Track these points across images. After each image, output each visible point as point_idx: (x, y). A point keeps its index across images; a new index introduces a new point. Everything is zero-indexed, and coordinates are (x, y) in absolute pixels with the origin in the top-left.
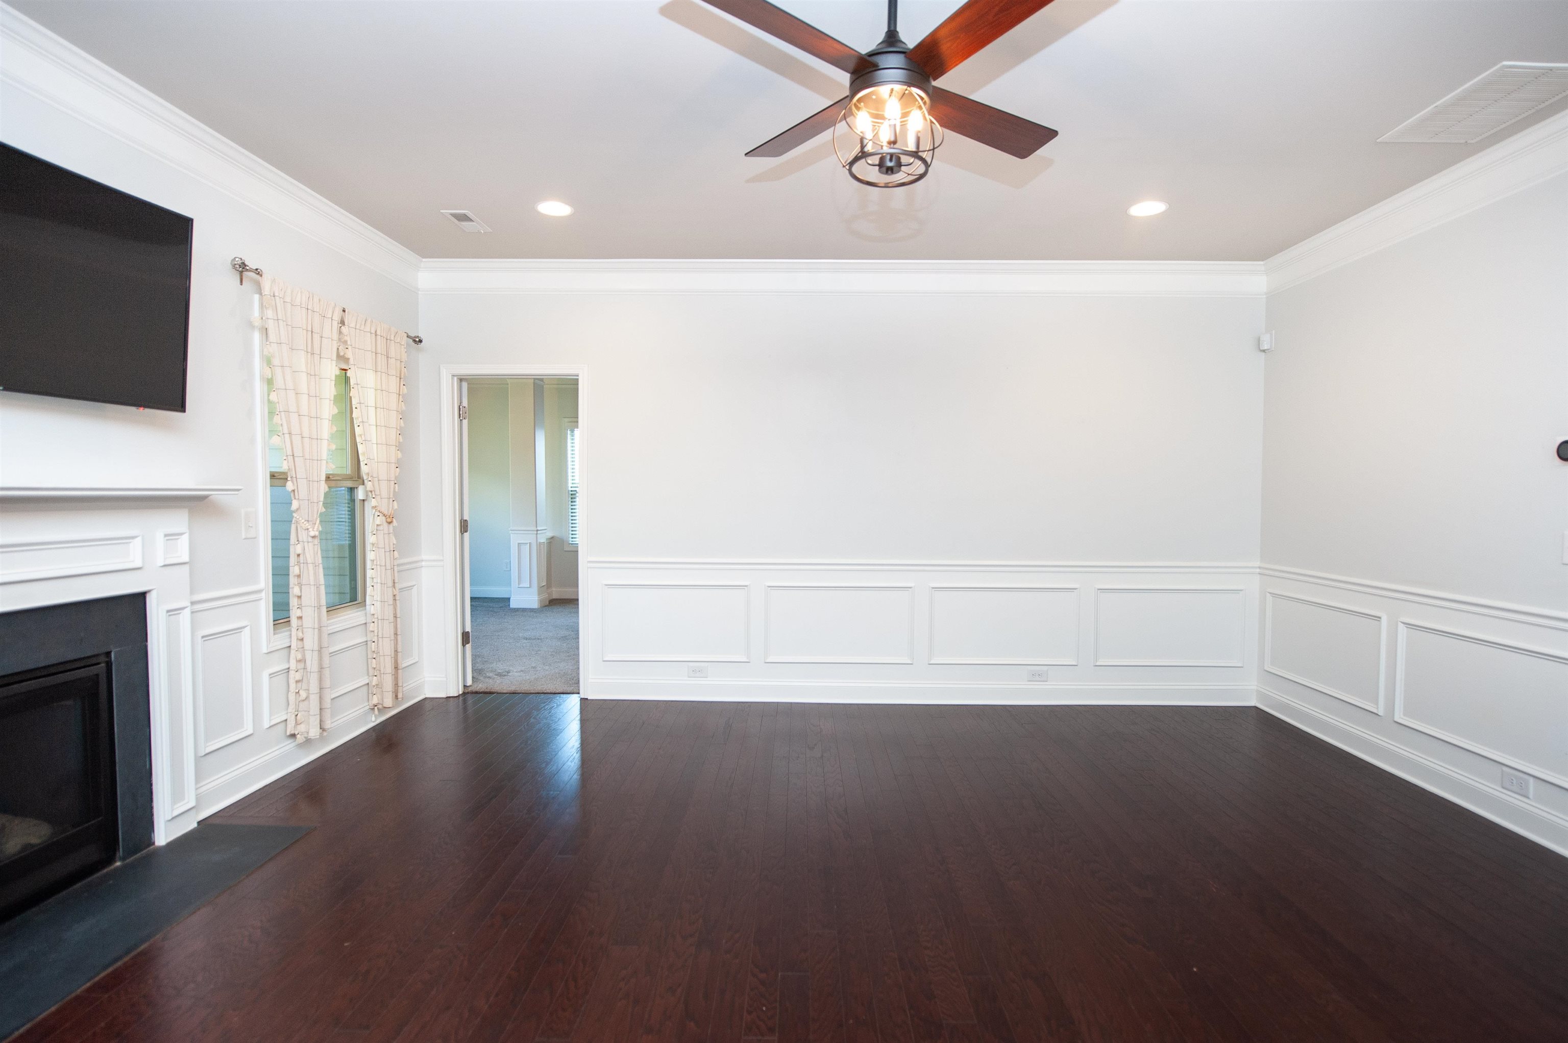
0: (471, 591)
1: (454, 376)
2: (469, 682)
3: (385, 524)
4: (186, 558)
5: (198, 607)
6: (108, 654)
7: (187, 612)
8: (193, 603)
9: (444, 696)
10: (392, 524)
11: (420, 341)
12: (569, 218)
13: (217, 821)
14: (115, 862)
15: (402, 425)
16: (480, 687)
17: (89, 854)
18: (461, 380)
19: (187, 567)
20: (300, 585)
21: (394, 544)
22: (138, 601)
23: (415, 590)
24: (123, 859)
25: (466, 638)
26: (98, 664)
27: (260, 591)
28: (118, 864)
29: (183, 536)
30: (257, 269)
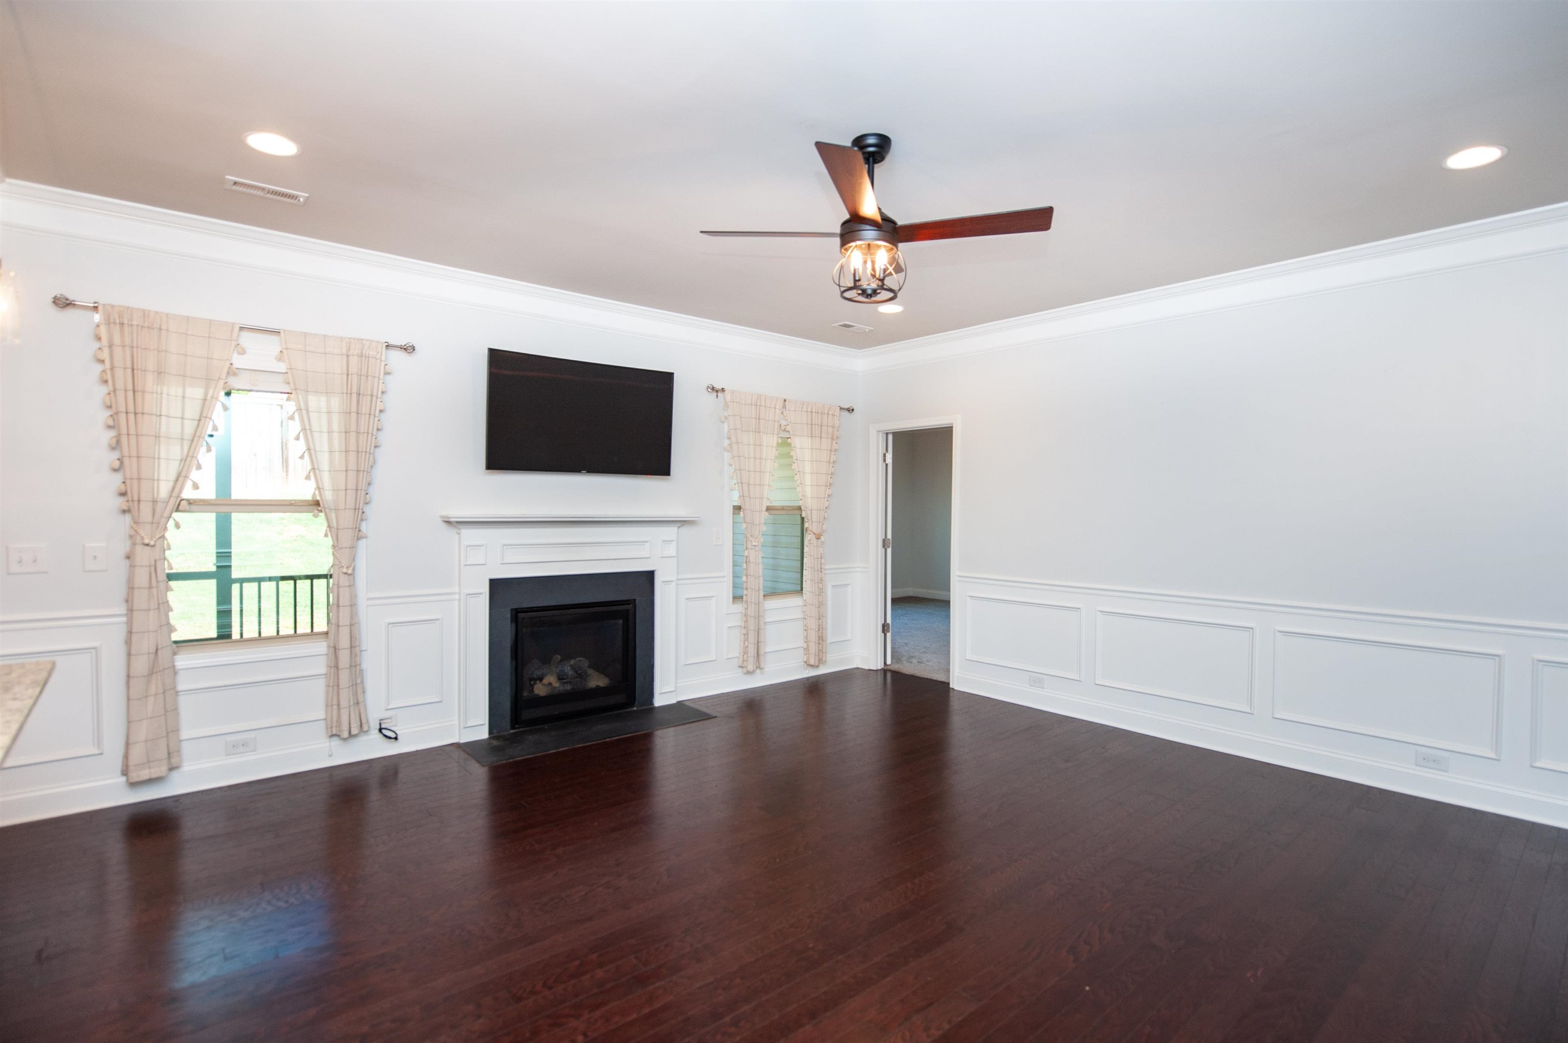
0: (892, 593)
1: (879, 432)
2: (889, 662)
3: (815, 540)
4: (674, 554)
5: (680, 582)
6: (635, 600)
7: (674, 584)
8: (678, 580)
9: (867, 668)
10: (820, 540)
11: (853, 410)
12: (902, 311)
13: (687, 703)
14: (634, 707)
15: (833, 471)
16: (896, 667)
17: (620, 698)
18: (887, 434)
19: (676, 558)
20: (747, 575)
21: (821, 554)
22: (649, 576)
23: (850, 587)
24: (637, 707)
25: (885, 628)
26: (630, 604)
27: (724, 577)
28: (635, 709)
29: (674, 542)
30: (722, 389)
